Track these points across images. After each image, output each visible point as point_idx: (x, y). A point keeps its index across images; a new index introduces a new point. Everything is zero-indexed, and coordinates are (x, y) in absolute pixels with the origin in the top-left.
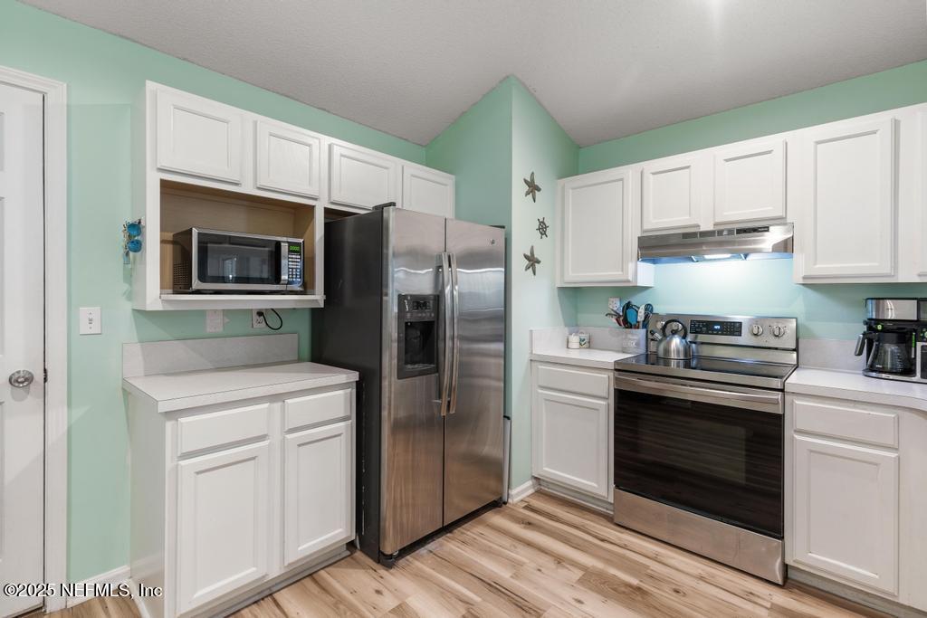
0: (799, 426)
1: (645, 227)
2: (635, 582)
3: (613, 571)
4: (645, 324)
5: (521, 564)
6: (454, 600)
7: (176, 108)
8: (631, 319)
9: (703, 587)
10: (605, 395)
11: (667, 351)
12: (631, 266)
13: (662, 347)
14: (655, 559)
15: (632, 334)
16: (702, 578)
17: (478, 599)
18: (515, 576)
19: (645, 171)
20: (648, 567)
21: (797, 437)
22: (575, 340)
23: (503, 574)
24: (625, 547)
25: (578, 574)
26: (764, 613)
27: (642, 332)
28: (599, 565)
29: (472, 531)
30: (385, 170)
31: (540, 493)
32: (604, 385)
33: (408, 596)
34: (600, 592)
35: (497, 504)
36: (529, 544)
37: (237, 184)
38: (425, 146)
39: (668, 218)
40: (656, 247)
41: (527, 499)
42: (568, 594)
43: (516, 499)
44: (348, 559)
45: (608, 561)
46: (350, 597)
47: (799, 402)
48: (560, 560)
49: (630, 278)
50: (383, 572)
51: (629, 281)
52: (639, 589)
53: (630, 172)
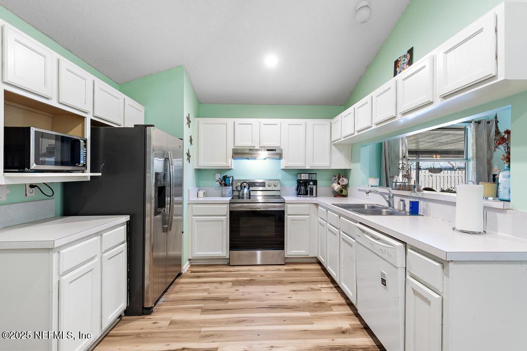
0: (289, 213)
1: (236, 145)
2: (249, 279)
3: (240, 279)
4: (232, 184)
5: (208, 289)
6: (193, 310)
7: (16, 41)
8: (227, 183)
9: (267, 272)
10: (225, 214)
11: (243, 194)
12: (230, 160)
13: (241, 193)
14: (250, 270)
15: (227, 188)
16: (265, 270)
17: (203, 305)
18: (209, 293)
19: (236, 123)
20: (249, 274)
21: (288, 216)
22: (201, 193)
23: (205, 295)
24: (238, 271)
25: (231, 283)
26: (284, 272)
27: (231, 187)
28: (235, 279)
29: (176, 288)
30: (117, 100)
31: (192, 266)
32: (225, 210)
33: (171, 318)
34: (241, 285)
35: (180, 275)
36: (205, 283)
37: (48, 99)
38: (120, 84)
39: (243, 142)
40: (238, 154)
41: (190, 269)
42: (232, 290)
43: (186, 270)
44: (121, 321)
45: (236, 277)
46: (141, 331)
47: (289, 206)
48: (221, 283)
49: (229, 165)
50: (148, 317)
51: (229, 167)
52: (251, 280)
53: (230, 121)
